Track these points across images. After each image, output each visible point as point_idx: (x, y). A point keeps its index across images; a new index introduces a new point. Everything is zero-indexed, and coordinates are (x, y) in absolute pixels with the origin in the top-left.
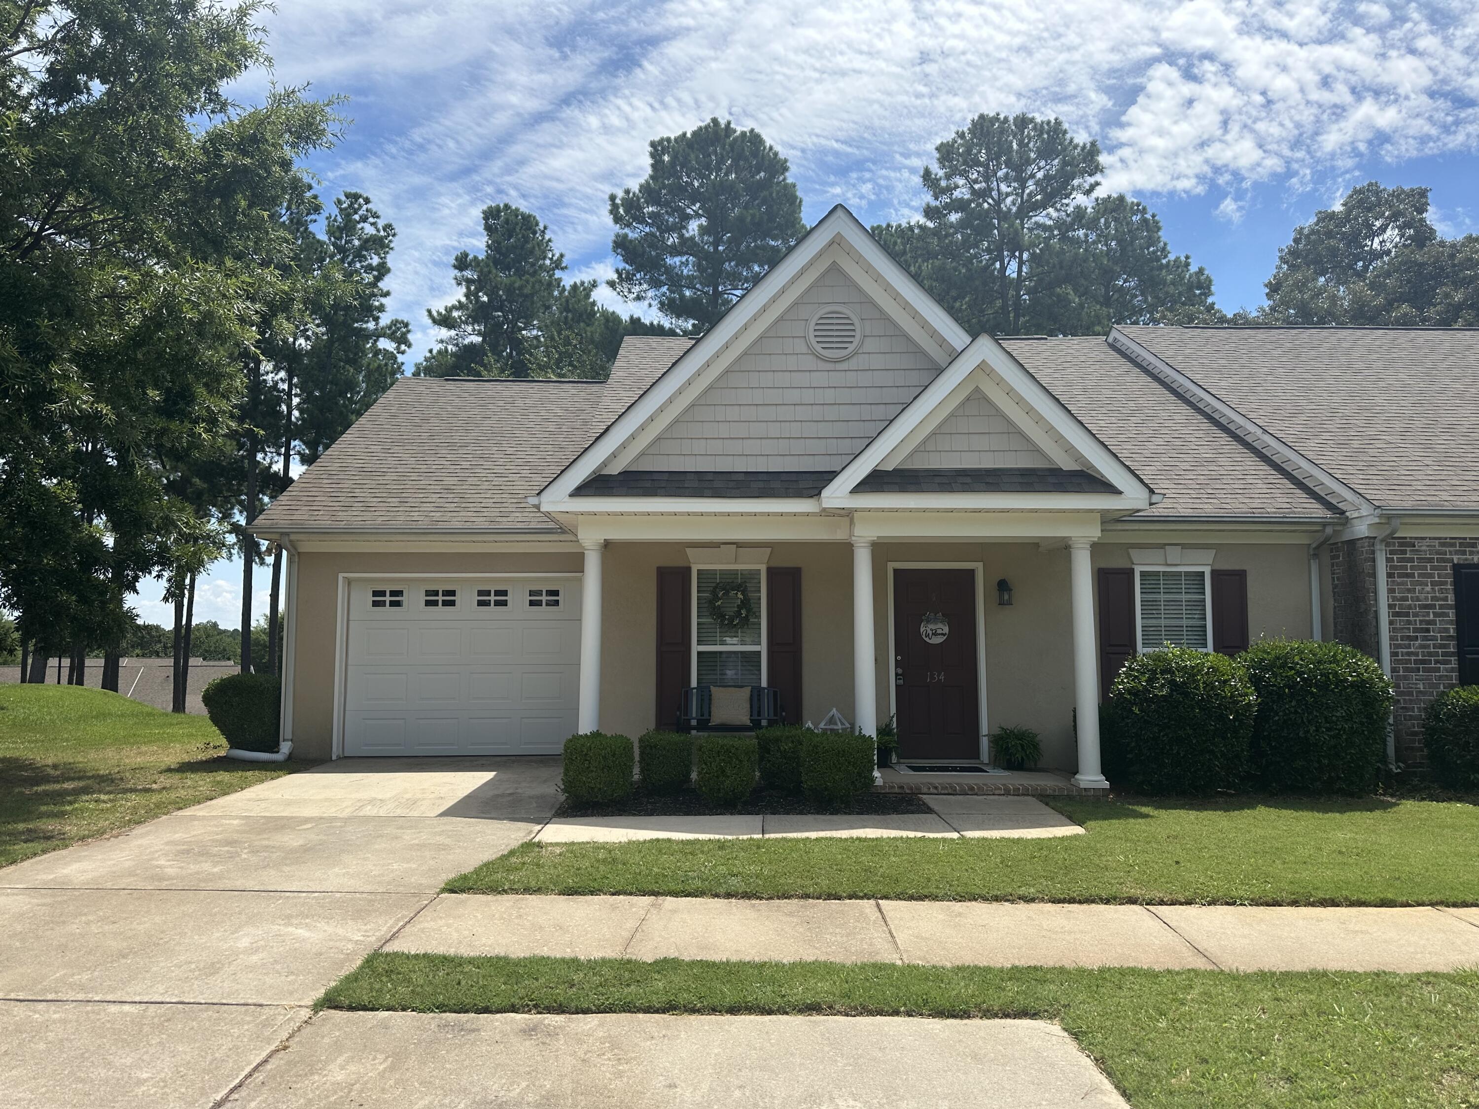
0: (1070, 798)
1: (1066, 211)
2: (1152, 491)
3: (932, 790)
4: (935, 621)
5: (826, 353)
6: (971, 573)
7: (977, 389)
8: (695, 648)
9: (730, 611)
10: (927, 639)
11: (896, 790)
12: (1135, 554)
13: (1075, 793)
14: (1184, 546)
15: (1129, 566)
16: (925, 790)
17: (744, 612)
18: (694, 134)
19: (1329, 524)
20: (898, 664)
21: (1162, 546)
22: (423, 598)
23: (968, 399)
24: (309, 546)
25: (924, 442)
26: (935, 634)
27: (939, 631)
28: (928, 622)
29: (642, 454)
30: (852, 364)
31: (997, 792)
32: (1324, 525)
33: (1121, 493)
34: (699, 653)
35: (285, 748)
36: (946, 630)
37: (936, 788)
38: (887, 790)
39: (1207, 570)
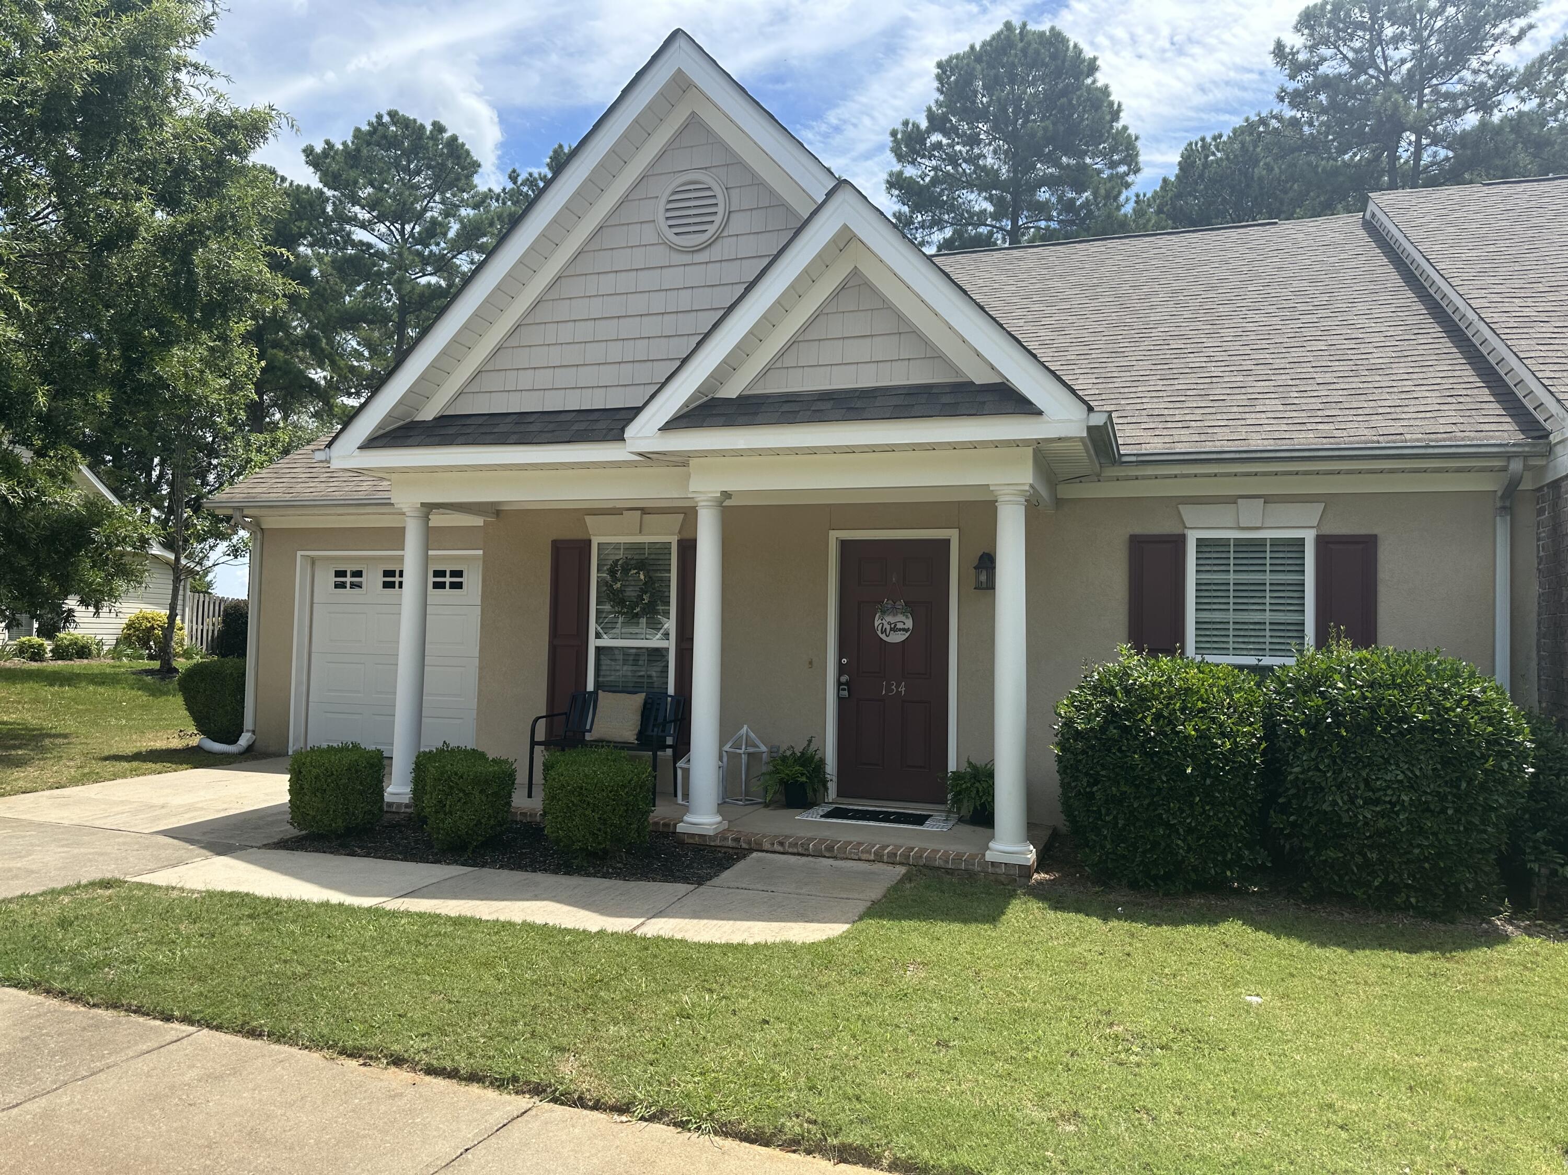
2: (1090, 409)
3: (777, 847)
4: (894, 611)
5: (679, 240)
7: (855, 272)
8: (593, 643)
10: (883, 637)
11: (730, 843)
12: (1189, 513)
13: (977, 868)
14: (1268, 499)
15: (1177, 531)
16: (767, 846)
17: (646, 598)
19: (1516, 455)
20: (841, 669)
21: (1233, 500)
22: (381, 579)
23: (842, 287)
24: (270, 522)
25: (782, 353)
26: (894, 629)
27: (900, 626)
28: (883, 612)
29: (460, 393)
30: (715, 253)
31: (864, 856)
32: (1509, 457)
33: (1040, 413)
34: (598, 649)
36: (909, 624)
37: (781, 844)
38: (718, 843)
39: (1309, 537)
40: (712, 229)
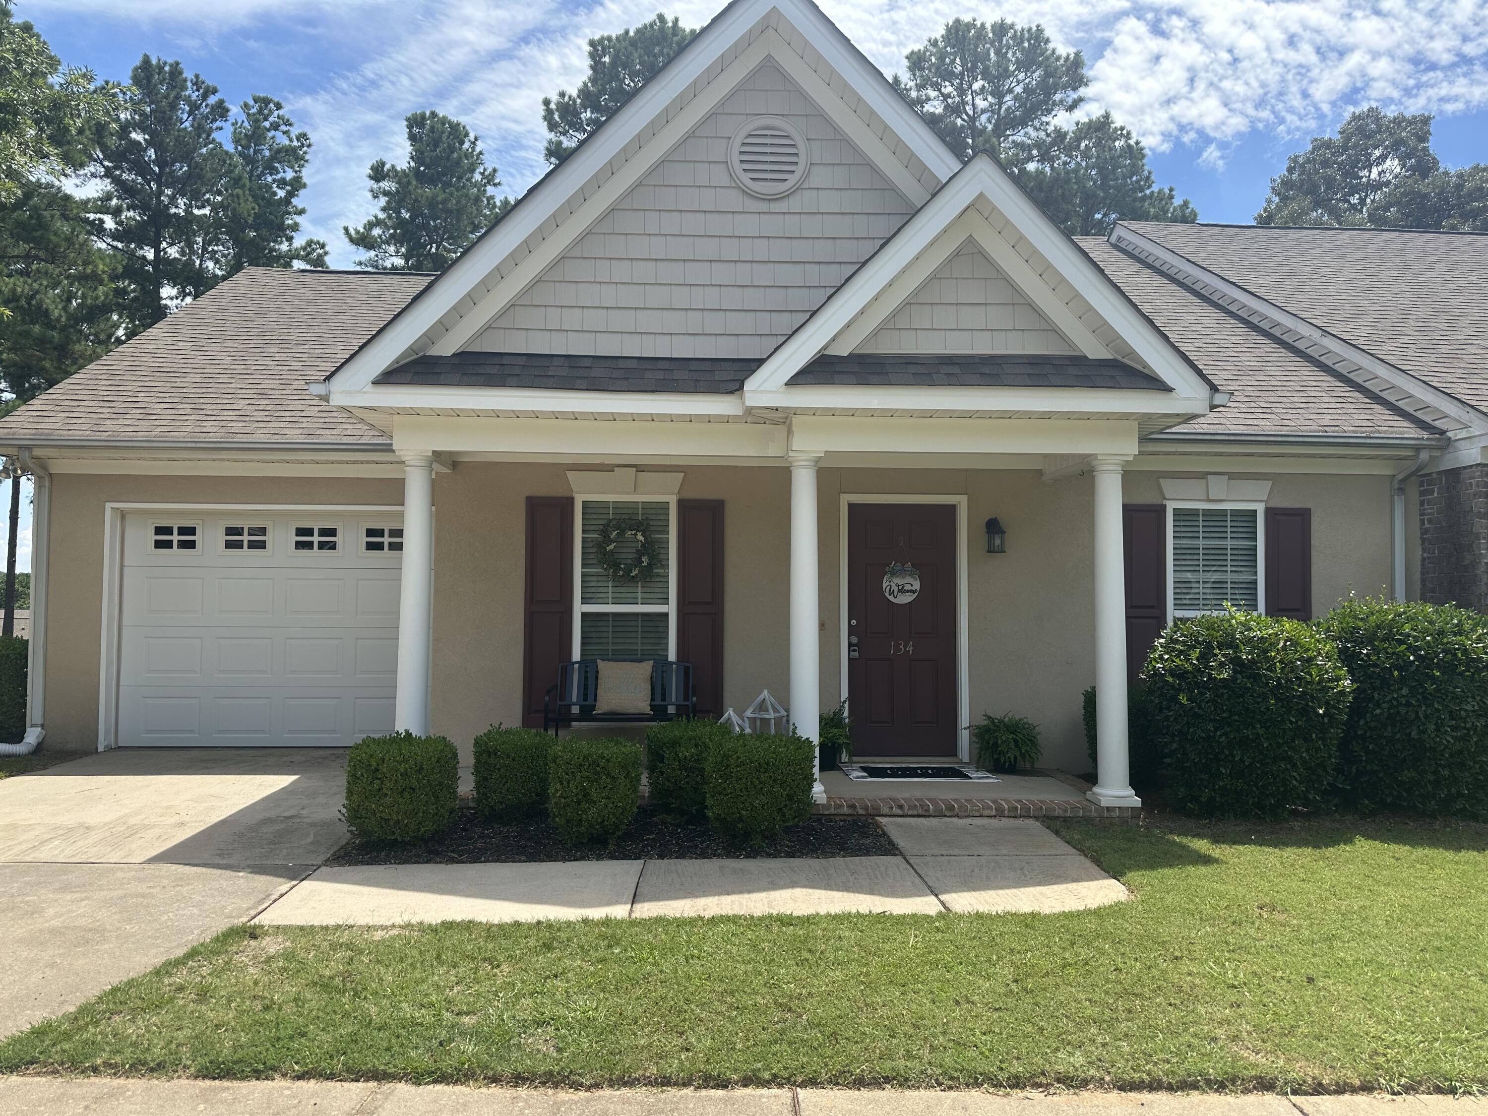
0: (1086, 820)
1: (1046, 131)
2: (1214, 388)
3: (896, 811)
4: (902, 573)
5: (758, 187)
6: (950, 510)
7: (970, 240)
8: (579, 608)
9: (627, 555)
10: (891, 598)
11: (846, 810)
12: (1167, 485)
13: (1093, 814)
14: (1233, 476)
15: (1157, 501)
16: (886, 810)
17: (645, 560)
18: (638, 31)
19: (1425, 447)
20: (852, 630)
21: (1204, 475)
22: (223, 538)
23: (957, 253)
24: (63, 466)
25: (894, 315)
26: (902, 591)
27: (908, 587)
28: (893, 574)
29: (488, 327)
30: (795, 204)
31: (986, 813)
32: (1418, 449)
33: (1170, 390)
34: (584, 615)
35: (32, 736)
36: (917, 585)
37: (901, 807)
38: (832, 811)
39: (1260, 508)
40: (793, 179)
